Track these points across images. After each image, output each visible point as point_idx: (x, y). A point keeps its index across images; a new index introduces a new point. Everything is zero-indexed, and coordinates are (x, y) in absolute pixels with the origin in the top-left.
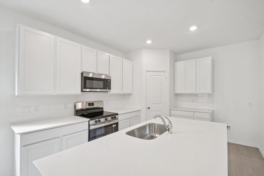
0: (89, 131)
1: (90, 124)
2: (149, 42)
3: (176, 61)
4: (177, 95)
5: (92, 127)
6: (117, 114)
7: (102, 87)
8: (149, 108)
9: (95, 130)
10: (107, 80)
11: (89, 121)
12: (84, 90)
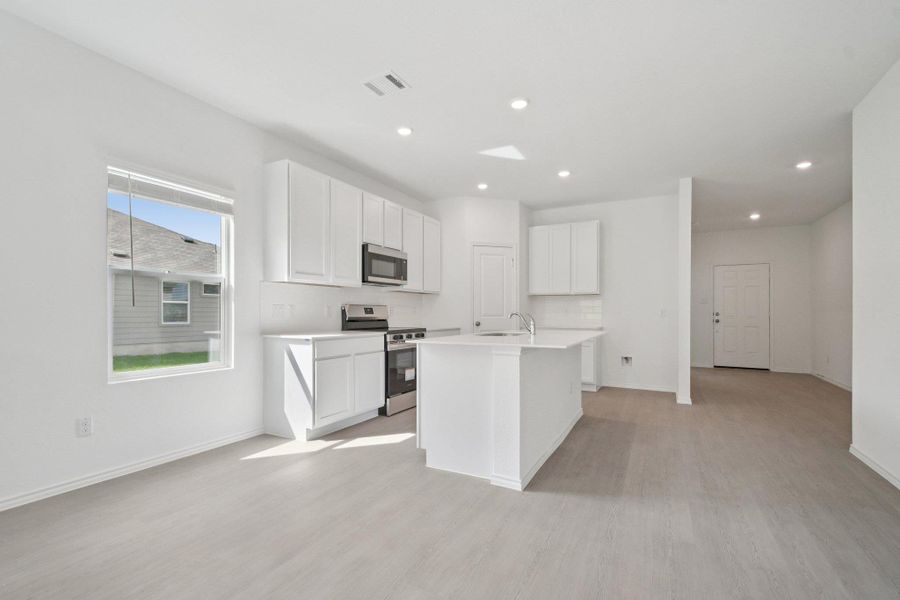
0: (387, 353)
1: (388, 340)
2: (483, 187)
3: (531, 224)
4: (533, 297)
5: (390, 347)
6: (425, 330)
7: (393, 275)
8: (478, 324)
9: (395, 352)
10: (401, 260)
11: (385, 336)
12: (370, 278)
